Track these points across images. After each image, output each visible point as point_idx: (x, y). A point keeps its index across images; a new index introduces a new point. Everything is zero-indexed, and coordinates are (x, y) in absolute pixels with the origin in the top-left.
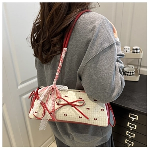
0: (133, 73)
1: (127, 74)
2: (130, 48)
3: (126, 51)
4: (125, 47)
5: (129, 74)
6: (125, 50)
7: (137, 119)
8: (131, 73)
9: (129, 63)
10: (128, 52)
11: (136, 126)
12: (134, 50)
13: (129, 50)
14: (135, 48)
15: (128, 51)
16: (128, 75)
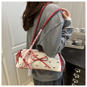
3: (76, 30)
4: (76, 28)
9: (79, 38)
10: (78, 32)
13: (79, 30)
14: (82, 29)
15: (78, 30)
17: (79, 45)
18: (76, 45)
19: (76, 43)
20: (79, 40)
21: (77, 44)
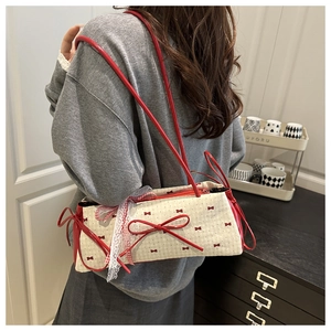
0: (279, 180)
1: (267, 181)
2: (279, 123)
3: (270, 129)
4: (269, 121)
5: (271, 182)
6: (267, 127)
7: (275, 287)
8: (275, 180)
9: (274, 157)
10: (275, 133)
11: (270, 302)
12: (288, 128)
13: (278, 129)
14: (291, 125)
15: (276, 129)
16: (268, 184)
17: (276, 183)
18: (264, 183)
19: (265, 177)
20: (274, 164)
21: (270, 179)
